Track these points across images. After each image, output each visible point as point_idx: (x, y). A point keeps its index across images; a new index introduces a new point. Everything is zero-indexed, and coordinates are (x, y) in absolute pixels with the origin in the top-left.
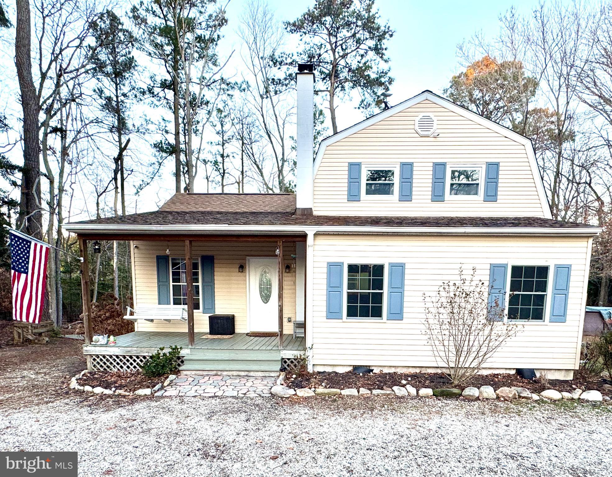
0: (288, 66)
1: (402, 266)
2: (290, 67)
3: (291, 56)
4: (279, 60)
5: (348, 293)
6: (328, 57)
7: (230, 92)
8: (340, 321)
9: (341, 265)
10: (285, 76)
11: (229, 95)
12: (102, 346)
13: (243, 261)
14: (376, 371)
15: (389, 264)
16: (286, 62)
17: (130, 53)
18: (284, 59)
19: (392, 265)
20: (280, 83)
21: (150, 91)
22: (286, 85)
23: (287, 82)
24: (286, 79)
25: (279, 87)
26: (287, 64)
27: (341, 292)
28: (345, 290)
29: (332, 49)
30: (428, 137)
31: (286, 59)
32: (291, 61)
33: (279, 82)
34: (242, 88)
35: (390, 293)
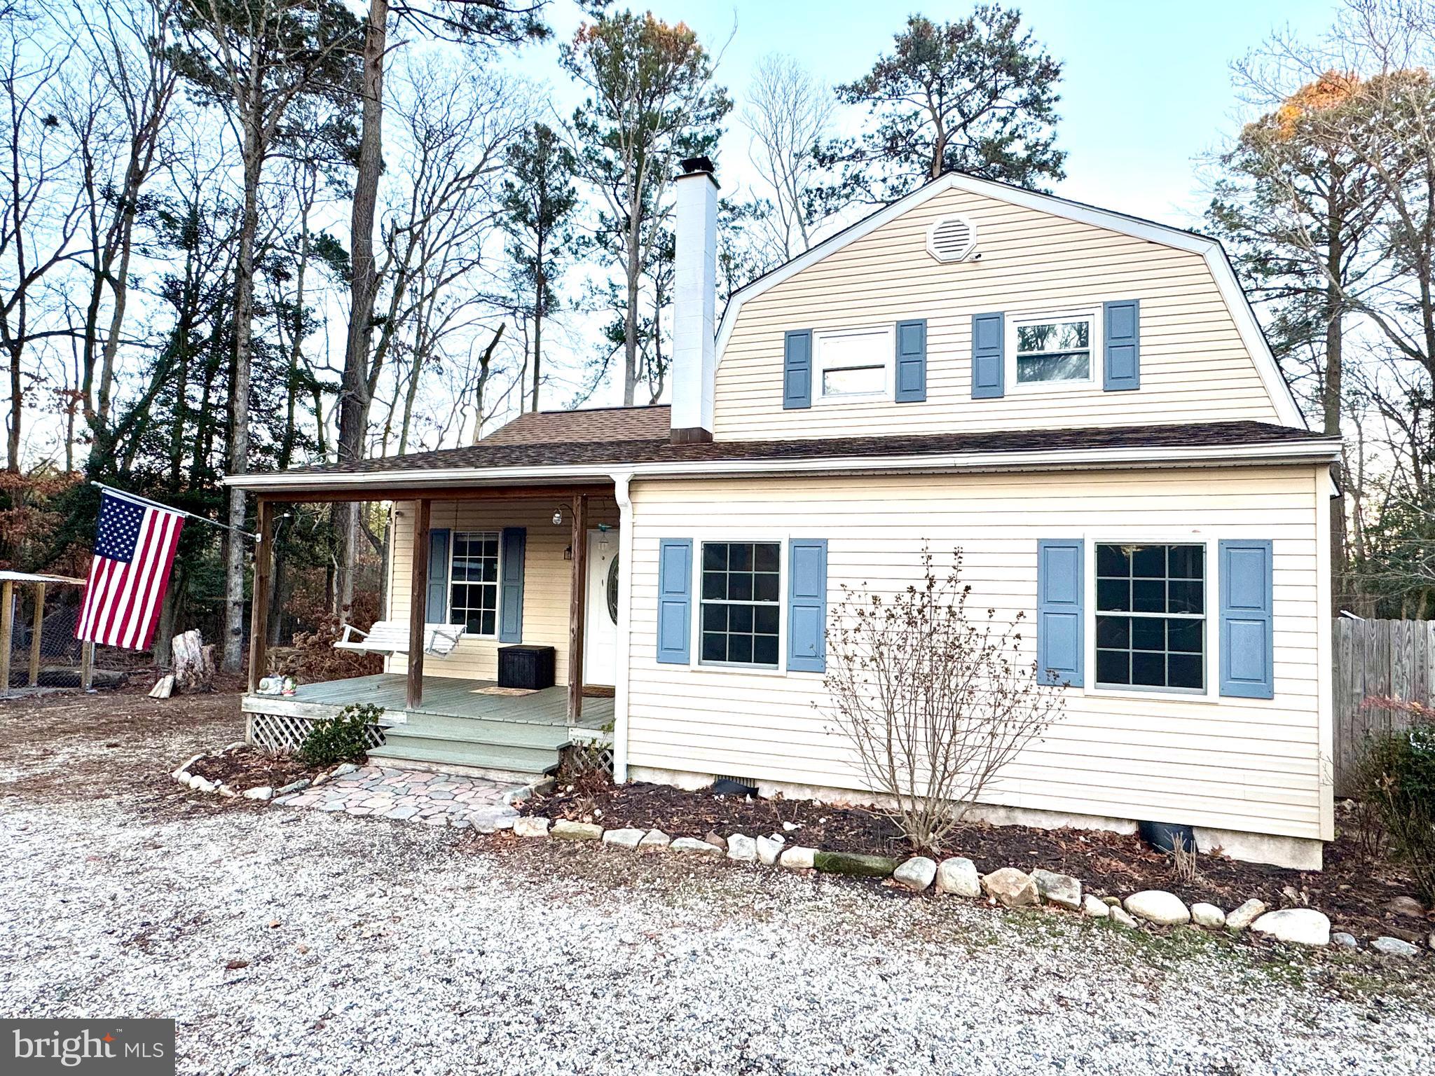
0: (845, 162)
1: (819, 546)
2: (851, 163)
3: (850, 143)
4: (828, 154)
6: (929, 132)
7: (737, 223)
8: (685, 668)
9: (687, 544)
10: (843, 181)
11: (734, 228)
14: (766, 792)
15: (791, 541)
16: (840, 155)
17: (566, 182)
18: (837, 151)
19: (796, 544)
20: (833, 194)
21: (600, 238)
22: (847, 196)
23: (848, 190)
24: (845, 186)
25: (832, 202)
26: (843, 158)
27: (687, 603)
29: (935, 118)
30: (959, 262)
31: (841, 150)
32: (852, 151)
33: (833, 192)
34: (759, 213)
35: (793, 607)
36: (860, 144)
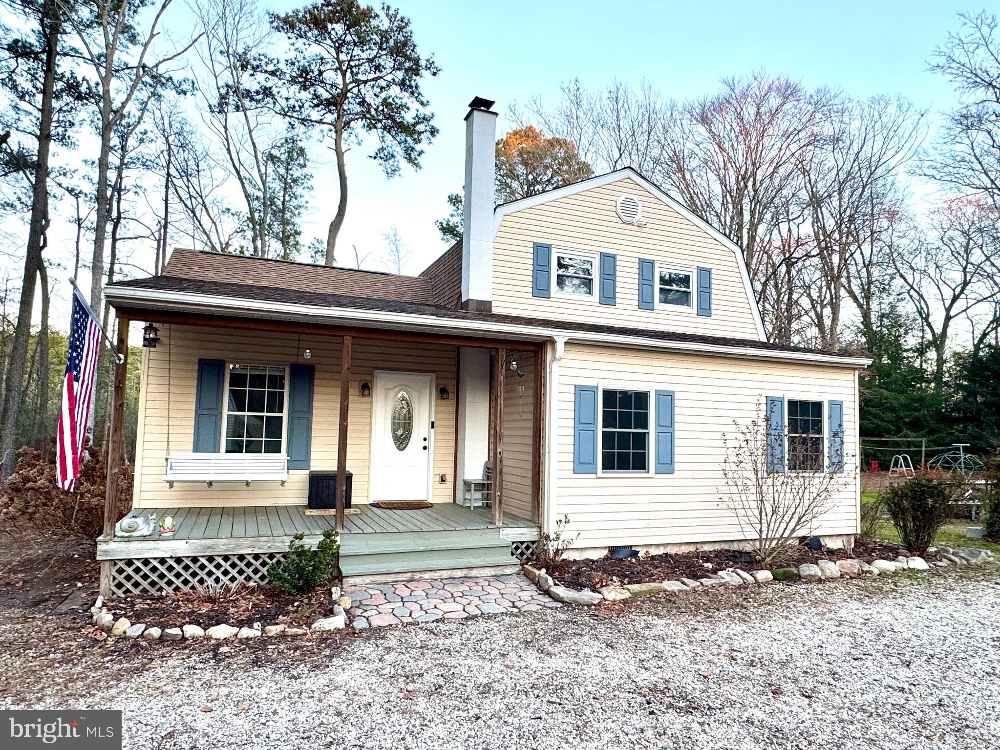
0: (267, 75)
1: (671, 395)
2: (271, 77)
5: (603, 432)
8: (594, 476)
9: (593, 390)
12: (144, 538)
13: (369, 378)
14: (641, 553)
15: (656, 391)
18: (263, 63)
19: (659, 394)
20: (247, 96)
26: (266, 72)
27: (594, 432)
28: (600, 429)
30: (632, 225)
35: (658, 433)
36: (282, 66)
